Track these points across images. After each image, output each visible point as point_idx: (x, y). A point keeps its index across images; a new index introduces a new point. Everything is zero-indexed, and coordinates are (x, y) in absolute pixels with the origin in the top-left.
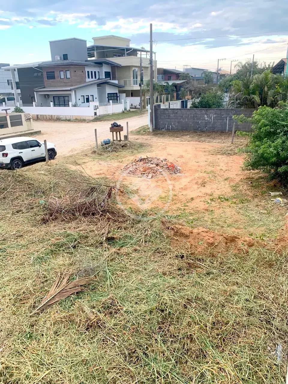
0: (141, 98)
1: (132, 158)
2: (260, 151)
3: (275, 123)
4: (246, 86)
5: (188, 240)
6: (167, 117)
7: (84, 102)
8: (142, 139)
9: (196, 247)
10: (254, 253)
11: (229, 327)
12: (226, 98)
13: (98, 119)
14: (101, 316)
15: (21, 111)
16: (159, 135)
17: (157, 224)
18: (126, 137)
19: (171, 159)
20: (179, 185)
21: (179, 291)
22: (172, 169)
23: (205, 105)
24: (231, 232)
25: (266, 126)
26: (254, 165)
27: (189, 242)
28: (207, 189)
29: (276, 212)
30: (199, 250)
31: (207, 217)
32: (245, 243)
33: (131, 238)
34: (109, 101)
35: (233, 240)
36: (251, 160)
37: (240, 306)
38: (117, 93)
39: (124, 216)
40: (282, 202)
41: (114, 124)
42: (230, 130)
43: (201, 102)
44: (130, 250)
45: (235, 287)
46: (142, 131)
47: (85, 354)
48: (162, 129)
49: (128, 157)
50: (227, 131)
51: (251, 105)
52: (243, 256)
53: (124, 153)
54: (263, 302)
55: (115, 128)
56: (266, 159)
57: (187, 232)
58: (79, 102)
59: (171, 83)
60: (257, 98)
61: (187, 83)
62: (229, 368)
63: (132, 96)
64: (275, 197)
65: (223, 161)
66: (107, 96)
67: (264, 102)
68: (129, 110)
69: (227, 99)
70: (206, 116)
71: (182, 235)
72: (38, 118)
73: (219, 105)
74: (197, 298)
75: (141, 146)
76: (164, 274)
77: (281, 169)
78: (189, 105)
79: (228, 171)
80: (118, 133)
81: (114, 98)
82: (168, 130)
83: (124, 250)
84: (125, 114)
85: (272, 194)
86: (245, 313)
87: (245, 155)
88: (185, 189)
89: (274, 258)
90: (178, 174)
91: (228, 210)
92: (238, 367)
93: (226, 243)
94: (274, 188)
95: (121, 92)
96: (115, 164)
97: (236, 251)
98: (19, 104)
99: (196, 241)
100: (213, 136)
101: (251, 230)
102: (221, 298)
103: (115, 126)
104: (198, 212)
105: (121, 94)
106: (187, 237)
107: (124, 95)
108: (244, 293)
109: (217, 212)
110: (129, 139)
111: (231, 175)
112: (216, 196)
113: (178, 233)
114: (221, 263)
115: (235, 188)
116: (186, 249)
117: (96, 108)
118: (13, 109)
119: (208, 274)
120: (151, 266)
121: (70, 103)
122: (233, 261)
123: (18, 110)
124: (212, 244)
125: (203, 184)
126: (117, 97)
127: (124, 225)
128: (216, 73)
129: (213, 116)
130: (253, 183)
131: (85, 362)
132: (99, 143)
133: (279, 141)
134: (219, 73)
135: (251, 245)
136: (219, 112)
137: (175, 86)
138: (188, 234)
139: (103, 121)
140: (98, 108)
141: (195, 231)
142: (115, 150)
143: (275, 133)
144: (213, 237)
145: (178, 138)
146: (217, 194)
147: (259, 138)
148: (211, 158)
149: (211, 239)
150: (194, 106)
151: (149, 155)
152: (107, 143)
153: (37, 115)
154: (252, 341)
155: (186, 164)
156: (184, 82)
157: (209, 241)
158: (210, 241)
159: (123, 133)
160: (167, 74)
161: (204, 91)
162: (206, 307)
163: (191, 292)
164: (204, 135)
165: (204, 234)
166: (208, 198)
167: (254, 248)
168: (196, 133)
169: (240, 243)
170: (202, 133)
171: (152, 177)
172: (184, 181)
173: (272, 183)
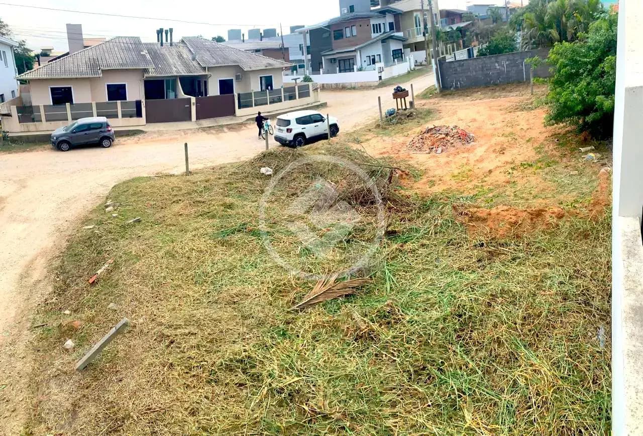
0: (426, 52)
1: (418, 130)
2: (562, 100)
3: (576, 62)
4: (540, 19)
5: (487, 224)
6: (454, 72)
7: (370, 64)
8: (429, 104)
9: (497, 230)
10: (565, 225)
11: (542, 320)
12: (519, 38)
13: (382, 84)
14: (375, 326)
15: (309, 80)
16: (448, 96)
17: (448, 209)
18: (411, 103)
19: (462, 126)
20: (473, 157)
21: (481, 287)
22: (464, 137)
23: (495, 51)
24: (537, 204)
25: (565, 66)
26: (558, 117)
27: (488, 226)
28: (507, 157)
29: (588, 170)
30: (501, 232)
31: (509, 191)
32: (553, 215)
33: (417, 231)
34: (394, 61)
35: (539, 214)
36: (553, 112)
37: (553, 291)
38: (401, 49)
39: (408, 205)
40: (594, 158)
41: (397, 88)
42: (528, 79)
43: (488, 47)
44: (416, 246)
45: (547, 270)
46: (428, 94)
47: (351, 368)
48: (450, 87)
49: (415, 130)
50: (525, 80)
51: (549, 42)
52: (552, 231)
53: (410, 124)
54: (579, 282)
55: (400, 93)
56: (570, 108)
57: (484, 215)
58: (365, 65)
59: (455, 27)
60: (554, 33)
61: (473, 24)
62: (545, 369)
63: (416, 50)
64: (586, 153)
65: (523, 119)
66: (392, 54)
67: (563, 37)
68: (414, 69)
69: (519, 40)
70: (497, 65)
71: (478, 219)
72: (324, 88)
73: (512, 49)
74: (503, 292)
75: (429, 112)
76: (461, 269)
77: (589, 119)
78: (475, 53)
79: (529, 130)
80: (403, 99)
81: (398, 55)
82: (457, 88)
83: (409, 246)
84: (411, 74)
85: (583, 150)
86: (559, 298)
87: (546, 107)
88: (480, 160)
89: (589, 227)
90: (472, 143)
91: (532, 178)
92: (556, 365)
93: (532, 219)
94: (585, 143)
95: (405, 47)
96: (399, 139)
97: (545, 227)
98: (308, 72)
99: (496, 223)
100: (509, 89)
101: (561, 197)
102: (532, 287)
103: (399, 90)
104: (498, 186)
105: (405, 50)
106: (484, 220)
107: (409, 49)
108: (557, 275)
109: (521, 183)
110: (416, 107)
111: (534, 134)
112: (518, 163)
113: (473, 218)
114: (528, 244)
115: (539, 149)
116: (486, 234)
117: (381, 70)
118: (302, 77)
119: (514, 259)
120: (444, 262)
121: (355, 67)
122: (543, 240)
123: (307, 79)
124: (515, 223)
125: (502, 151)
126: (402, 53)
127: (408, 216)
128: (504, 7)
129: (505, 63)
130: (560, 140)
131: (350, 378)
132: (384, 114)
133: (583, 83)
134: (508, 7)
135: (560, 217)
136: (511, 57)
137: (459, 30)
138: (486, 217)
139: (388, 86)
140: (383, 71)
141: (494, 211)
142: (400, 122)
143: (577, 74)
144: (515, 215)
145: (468, 98)
146: (519, 159)
147: (559, 83)
148: (509, 117)
149: (513, 217)
150: (482, 54)
151: (437, 123)
152: (391, 113)
153: (323, 84)
154: (570, 329)
155: (479, 128)
156: (469, 24)
157: (510, 220)
158: (513, 220)
159: (408, 99)
160: (450, 16)
161: (492, 32)
162: (514, 300)
163: (495, 285)
164: (498, 89)
165: (505, 213)
166: (508, 168)
167: (564, 219)
168: (489, 88)
169: (547, 216)
170: (495, 87)
171: (442, 151)
172: (480, 151)
173: (581, 137)
